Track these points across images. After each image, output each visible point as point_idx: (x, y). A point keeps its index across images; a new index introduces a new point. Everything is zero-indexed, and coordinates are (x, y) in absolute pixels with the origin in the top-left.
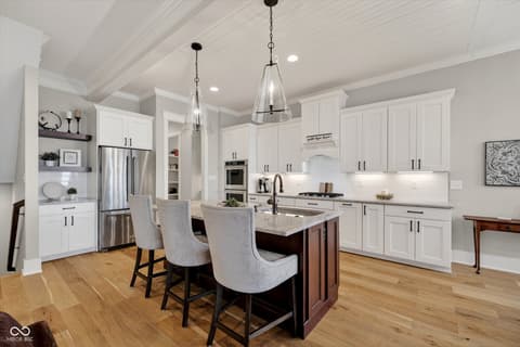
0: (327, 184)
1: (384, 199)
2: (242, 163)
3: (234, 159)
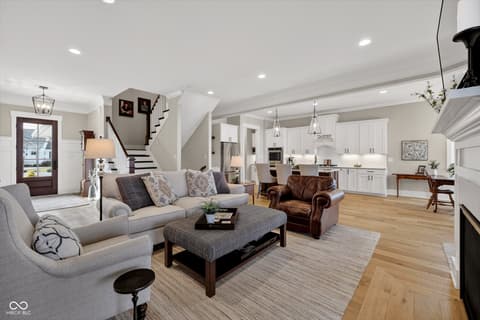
0: (327, 161)
1: (358, 167)
2: (280, 149)
3: (274, 147)
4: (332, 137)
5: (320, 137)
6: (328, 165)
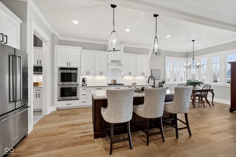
0: (114, 80)
2: (76, 69)
3: (69, 67)
4: (121, 63)
5: (113, 61)
6: (115, 83)
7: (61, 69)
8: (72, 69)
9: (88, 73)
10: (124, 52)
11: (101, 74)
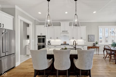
0: (65, 42)
2: (45, 36)
3: (41, 35)
4: (68, 32)
5: (63, 31)
6: (65, 44)
7: (38, 36)
8: (43, 36)
9: (51, 38)
10: (69, 26)
11: (57, 38)
